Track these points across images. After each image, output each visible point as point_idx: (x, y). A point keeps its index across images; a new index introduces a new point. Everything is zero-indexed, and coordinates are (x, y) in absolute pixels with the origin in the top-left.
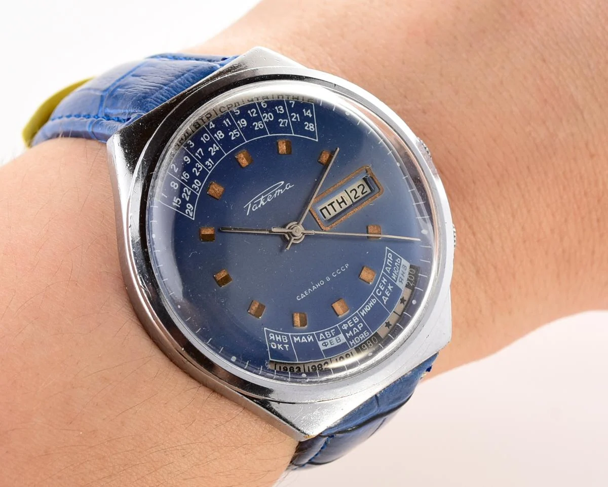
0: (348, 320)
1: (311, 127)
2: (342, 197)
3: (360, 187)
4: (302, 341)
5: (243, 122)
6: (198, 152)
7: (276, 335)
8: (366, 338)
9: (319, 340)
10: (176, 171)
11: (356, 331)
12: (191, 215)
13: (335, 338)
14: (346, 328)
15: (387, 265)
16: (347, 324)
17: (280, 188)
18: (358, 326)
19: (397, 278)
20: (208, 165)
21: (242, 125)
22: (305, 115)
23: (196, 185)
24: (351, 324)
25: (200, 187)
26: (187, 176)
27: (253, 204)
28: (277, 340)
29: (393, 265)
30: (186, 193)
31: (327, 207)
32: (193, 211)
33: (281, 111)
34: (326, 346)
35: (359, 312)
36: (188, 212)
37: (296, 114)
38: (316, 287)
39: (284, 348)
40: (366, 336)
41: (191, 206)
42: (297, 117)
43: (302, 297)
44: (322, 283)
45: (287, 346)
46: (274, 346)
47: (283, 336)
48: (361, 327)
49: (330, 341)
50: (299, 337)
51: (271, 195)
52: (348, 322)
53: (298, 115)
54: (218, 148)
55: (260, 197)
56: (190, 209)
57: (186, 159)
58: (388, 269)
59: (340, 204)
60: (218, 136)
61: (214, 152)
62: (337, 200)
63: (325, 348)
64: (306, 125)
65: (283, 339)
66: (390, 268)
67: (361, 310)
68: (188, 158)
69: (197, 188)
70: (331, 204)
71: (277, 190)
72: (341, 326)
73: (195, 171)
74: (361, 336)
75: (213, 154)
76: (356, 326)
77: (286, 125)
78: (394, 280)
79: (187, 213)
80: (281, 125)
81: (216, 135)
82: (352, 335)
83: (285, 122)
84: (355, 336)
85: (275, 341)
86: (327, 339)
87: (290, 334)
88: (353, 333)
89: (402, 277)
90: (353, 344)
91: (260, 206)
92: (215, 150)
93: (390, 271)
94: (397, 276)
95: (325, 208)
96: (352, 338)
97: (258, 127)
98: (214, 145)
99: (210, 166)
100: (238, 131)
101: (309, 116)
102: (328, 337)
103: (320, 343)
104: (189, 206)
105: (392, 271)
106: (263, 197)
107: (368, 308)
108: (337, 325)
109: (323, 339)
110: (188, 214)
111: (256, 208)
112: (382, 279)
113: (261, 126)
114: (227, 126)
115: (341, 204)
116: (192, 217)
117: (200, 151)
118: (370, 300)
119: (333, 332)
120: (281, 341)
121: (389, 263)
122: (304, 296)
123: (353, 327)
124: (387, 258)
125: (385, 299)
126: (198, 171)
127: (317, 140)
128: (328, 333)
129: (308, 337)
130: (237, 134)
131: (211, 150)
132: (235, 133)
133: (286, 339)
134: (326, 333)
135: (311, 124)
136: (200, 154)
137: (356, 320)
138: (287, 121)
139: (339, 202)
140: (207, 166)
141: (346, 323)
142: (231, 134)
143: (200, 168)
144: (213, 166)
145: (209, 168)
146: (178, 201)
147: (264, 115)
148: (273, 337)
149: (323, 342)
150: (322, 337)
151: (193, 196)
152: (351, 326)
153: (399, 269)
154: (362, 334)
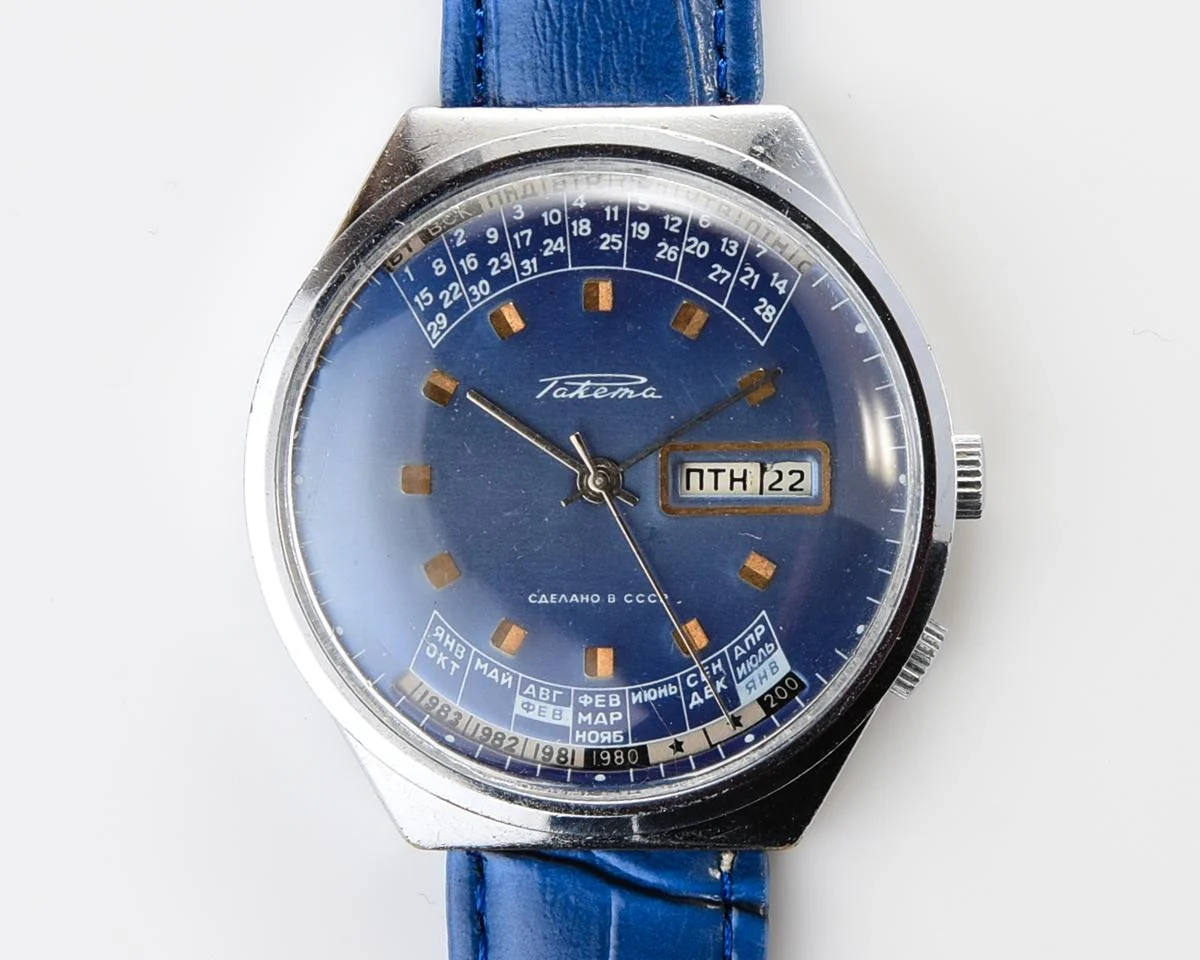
0: (598, 693)
1: (767, 312)
2: (745, 471)
3: (794, 474)
4: (490, 675)
5: (643, 228)
6: (522, 233)
7: (448, 636)
8: (612, 743)
9: (521, 694)
10: (459, 244)
11: (601, 719)
12: (434, 337)
13: (553, 707)
14: (585, 703)
15: (741, 643)
16: (594, 698)
17: (631, 387)
18: (612, 714)
19: (744, 677)
20: (525, 267)
21: (637, 233)
22: (772, 284)
23: (478, 290)
24: (600, 703)
25: (483, 297)
26: (472, 264)
27: (561, 384)
28: (445, 645)
29: (754, 650)
30: (452, 293)
31: (705, 472)
32: (443, 331)
33: (731, 251)
34: (528, 710)
35: (630, 691)
36: (432, 327)
37: (756, 273)
38: (579, 598)
39: (449, 665)
40: (615, 741)
41: (445, 321)
42: (753, 279)
43: (541, 601)
44: (595, 598)
45: (455, 665)
46: (431, 652)
47: (459, 645)
48: (617, 719)
49: (540, 707)
50: (486, 665)
51: (606, 390)
52: (597, 696)
53: (757, 277)
54: (562, 249)
55: (584, 380)
56: (439, 326)
57: (492, 233)
58: (739, 652)
59: (733, 480)
60: (578, 227)
61: (551, 250)
62: (732, 471)
63: (524, 713)
64: (762, 303)
65: (457, 650)
66: (744, 652)
67: (636, 691)
68: (496, 234)
69: (475, 296)
70: (716, 472)
71: (625, 387)
72: (578, 694)
73: (493, 264)
74: (606, 735)
75: (547, 253)
76: (607, 711)
77: (721, 282)
78: (737, 677)
79: (429, 329)
80: (711, 276)
81: (574, 223)
82: (590, 723)
83: (725, 275)
84: (593, 727)
85: (440, 645)
86: (537, 699)
87: (474, 649)
88: (593, 721)
89: (758, 682)
90: (581, 739)
91: (571, 395)
92: (555, 249)
93: (739, 657)
94: (749, 674)
95: (701, 472)
96: (585, 727)
97: (665, 254)
98: (560, 240)
99: (527, 271)
100: (622, 240)
101: (778, 290)
102: (541, 698)
103: (519, 700)
104: (440, 319)
105: (744, 658)
106: (588, 383)
107: (652, 694)
108: (573, 689)
109: (529, 696)
110: (430, 333)
111: (563, 395)
112: (715, 661)
113: (672, 256)
114: (608, 218)
115: (735, 483)
116: (434, 342)
117: (526, 235)
118: (666, 683)
119: (557, 695)
120: (451, 649)
121: (750, 641)
122: (546, 601)
123: (602, 710)
124: (752, 631)
125: (696, 699)
126: (498, 268)
127: (762, 343)
128: (545, 691)
129: (504, 675)
130: (616, 244)
131: (548, 244)
132: (614, 240)
133: (462, 652)
134: (542, 689)
135: (771, 307)
136: (523, 239)
137: (615, 702)
138: (729, 275)
139: (735, 476)
140: (521, 269)
141: (592, 694)
142: (605, 239)
143: (506, 264)
144: (533, 274)
145: (523, 274)
146: (427, 299)
147: (690, 240)
148: (441, 636)
149: (526, 700)
150: (531, 690)
151: (460, 306)
152: (597, 705)
153: (760, 664)
154: (609, 733)
